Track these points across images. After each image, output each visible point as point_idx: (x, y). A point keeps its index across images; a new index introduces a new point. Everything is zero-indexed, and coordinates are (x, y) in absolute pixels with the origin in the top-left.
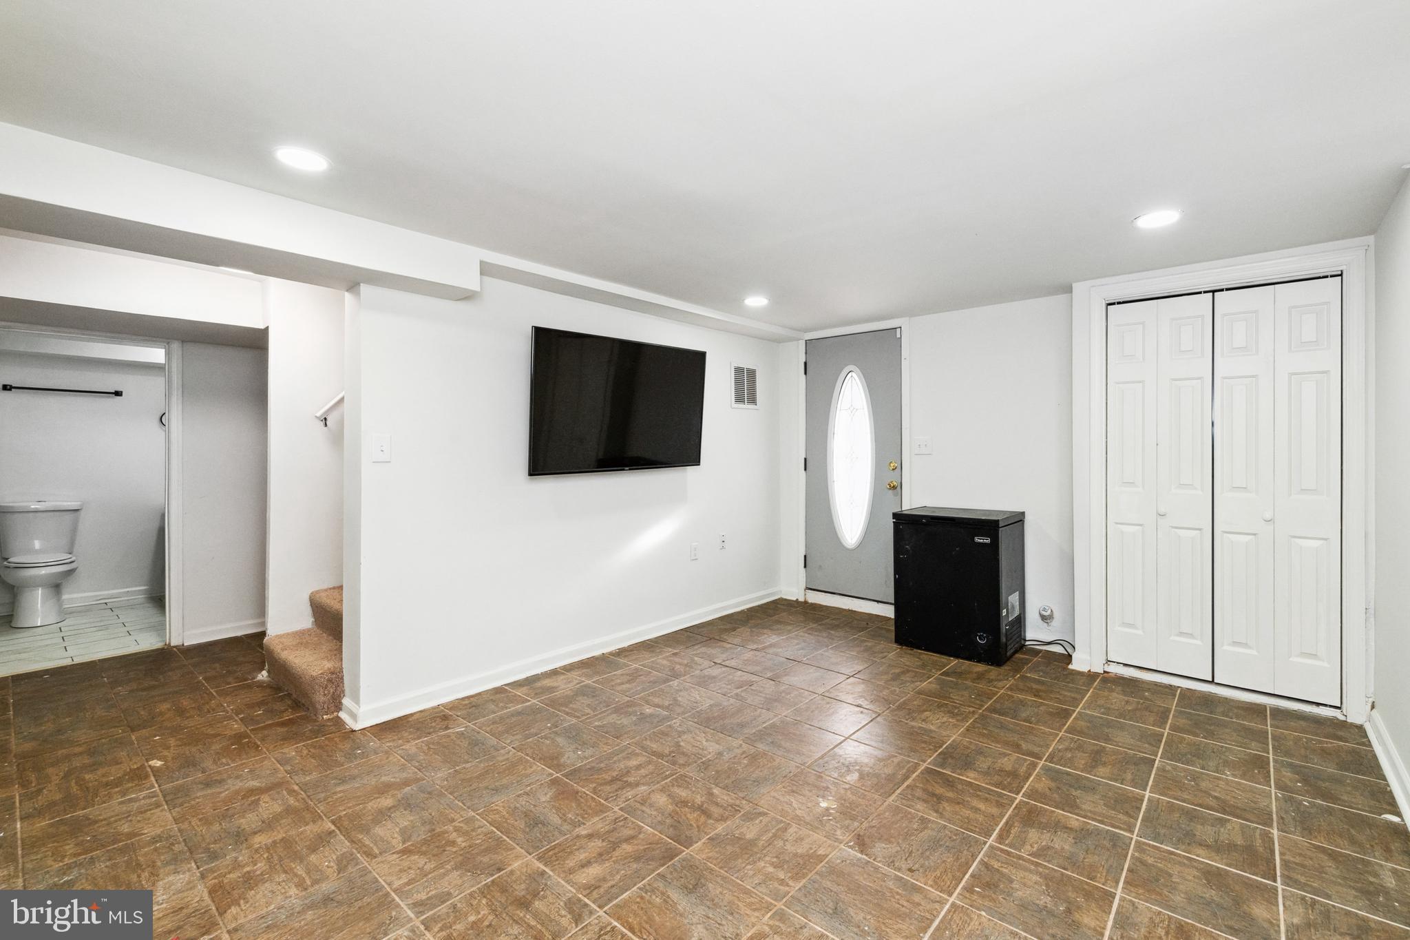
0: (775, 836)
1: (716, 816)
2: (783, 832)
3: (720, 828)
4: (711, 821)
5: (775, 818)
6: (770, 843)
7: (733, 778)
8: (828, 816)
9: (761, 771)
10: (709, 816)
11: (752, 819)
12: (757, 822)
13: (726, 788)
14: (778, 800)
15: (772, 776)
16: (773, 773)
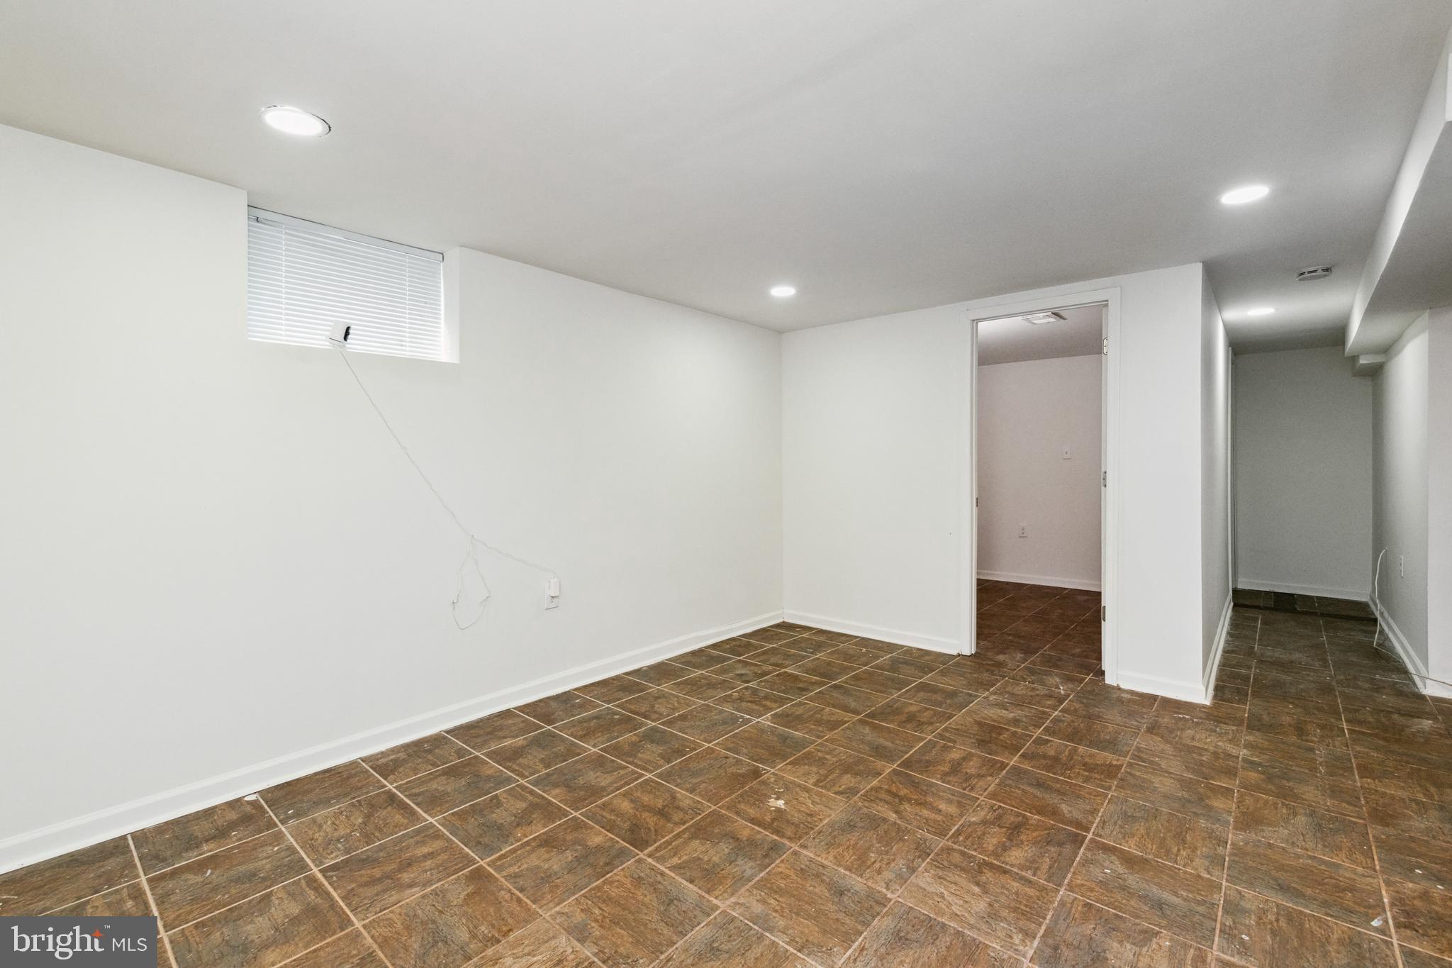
0: (827, 777)
1: (883, 792)
2: (820, 779)
3: (875, 783)
4: (886, 787)
5: (828, 790)
6: (831, 772)
7: (881, 831)
8: (779, 792)
9: (849, 840)
10: (889, 792)
11: (848, 788)
12: (844, 787)
13: (885, 820)
14: (826, 806)
15: (836, 833)
16: (835, 837)
